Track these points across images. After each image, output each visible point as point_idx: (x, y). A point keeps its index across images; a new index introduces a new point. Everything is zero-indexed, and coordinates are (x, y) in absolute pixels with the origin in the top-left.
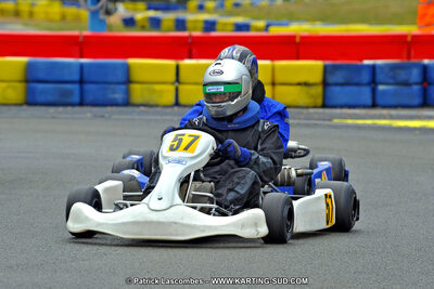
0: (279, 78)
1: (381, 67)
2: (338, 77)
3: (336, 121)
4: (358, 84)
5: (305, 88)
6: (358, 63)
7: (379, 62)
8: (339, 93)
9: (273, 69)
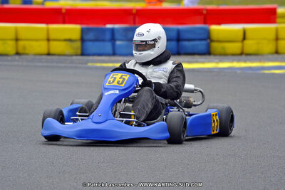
0: (52, 36)
1: (118, 30)
2: (90, 36)
3: (90, 64)
4: (103, 40)
5: (69, 43)
6: (102, 27)
7: (117, 26)
8: (91, 46)
9: (48, 30)
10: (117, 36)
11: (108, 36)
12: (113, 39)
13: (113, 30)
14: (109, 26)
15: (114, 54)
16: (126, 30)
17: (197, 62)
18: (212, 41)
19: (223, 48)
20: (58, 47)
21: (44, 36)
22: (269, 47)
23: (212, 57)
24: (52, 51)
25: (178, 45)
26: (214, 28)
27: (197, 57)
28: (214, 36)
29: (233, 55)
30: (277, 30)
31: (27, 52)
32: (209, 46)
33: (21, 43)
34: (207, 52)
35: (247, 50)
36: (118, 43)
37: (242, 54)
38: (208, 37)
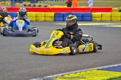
0: (46, 16)
1: (65, 14)
2: (57, 16)
4: (61, 17)
5: (51, 18)
6: (61, 13)
7: (64, 13)
8: (57, 19)
9: (45, 14)
10: (65, 16)
11: (62, 16)
12: (63, 17)
13: (63, 14)
14: (62, 13)
15: (64, 21)
17: (87, 23)
18: (92, 17)
19: (96, 19)
20: (48, 19)
21: (44, 16)
22: (109, 19)
23: (92, 22)
24: (46, 20)
25: (82, 18)
26: (93, 13)
27: (88, 22)
28: (93, 16)
29: (98, 21)
30: (111, 14)
31: (39, 20)
32: (91, 19)
33: (37, 18)
34: (91, 20)
35: (102, 20)
37: (101, 21)
38: (91, 16)
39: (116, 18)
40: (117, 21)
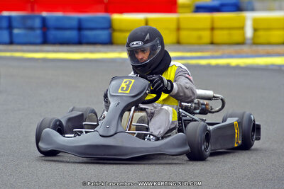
10: (15, 24)
11: (5, 24)
12: (10, 28)
13: (9, 18)
14: (5, 13)
15: (11, 43)
16: (23, 18)
17: (99, 52)
18: (114, 30)
23: (114, 47)
25: (79, 35)
26: (116, 17)
28: (116, 25)
30: (178, 20)
32: (111, 36)
34: (109, 42)
36: (16, 31)
38: (110, 26)
39: (195, 34)
40: (199, 44)
